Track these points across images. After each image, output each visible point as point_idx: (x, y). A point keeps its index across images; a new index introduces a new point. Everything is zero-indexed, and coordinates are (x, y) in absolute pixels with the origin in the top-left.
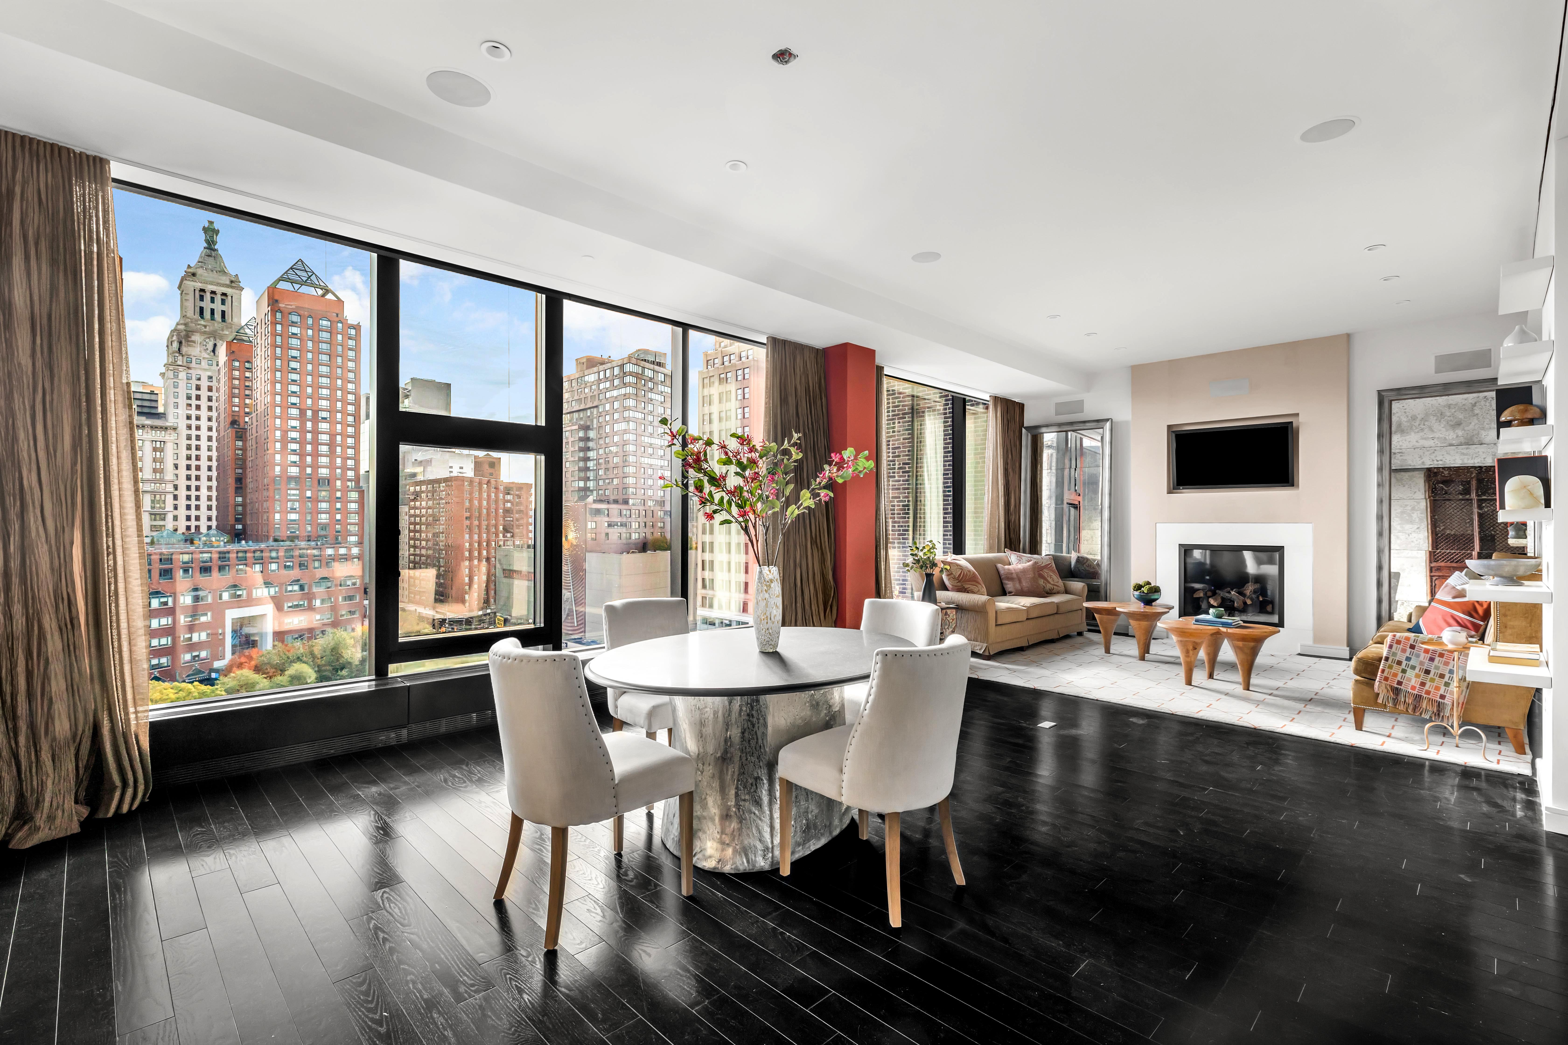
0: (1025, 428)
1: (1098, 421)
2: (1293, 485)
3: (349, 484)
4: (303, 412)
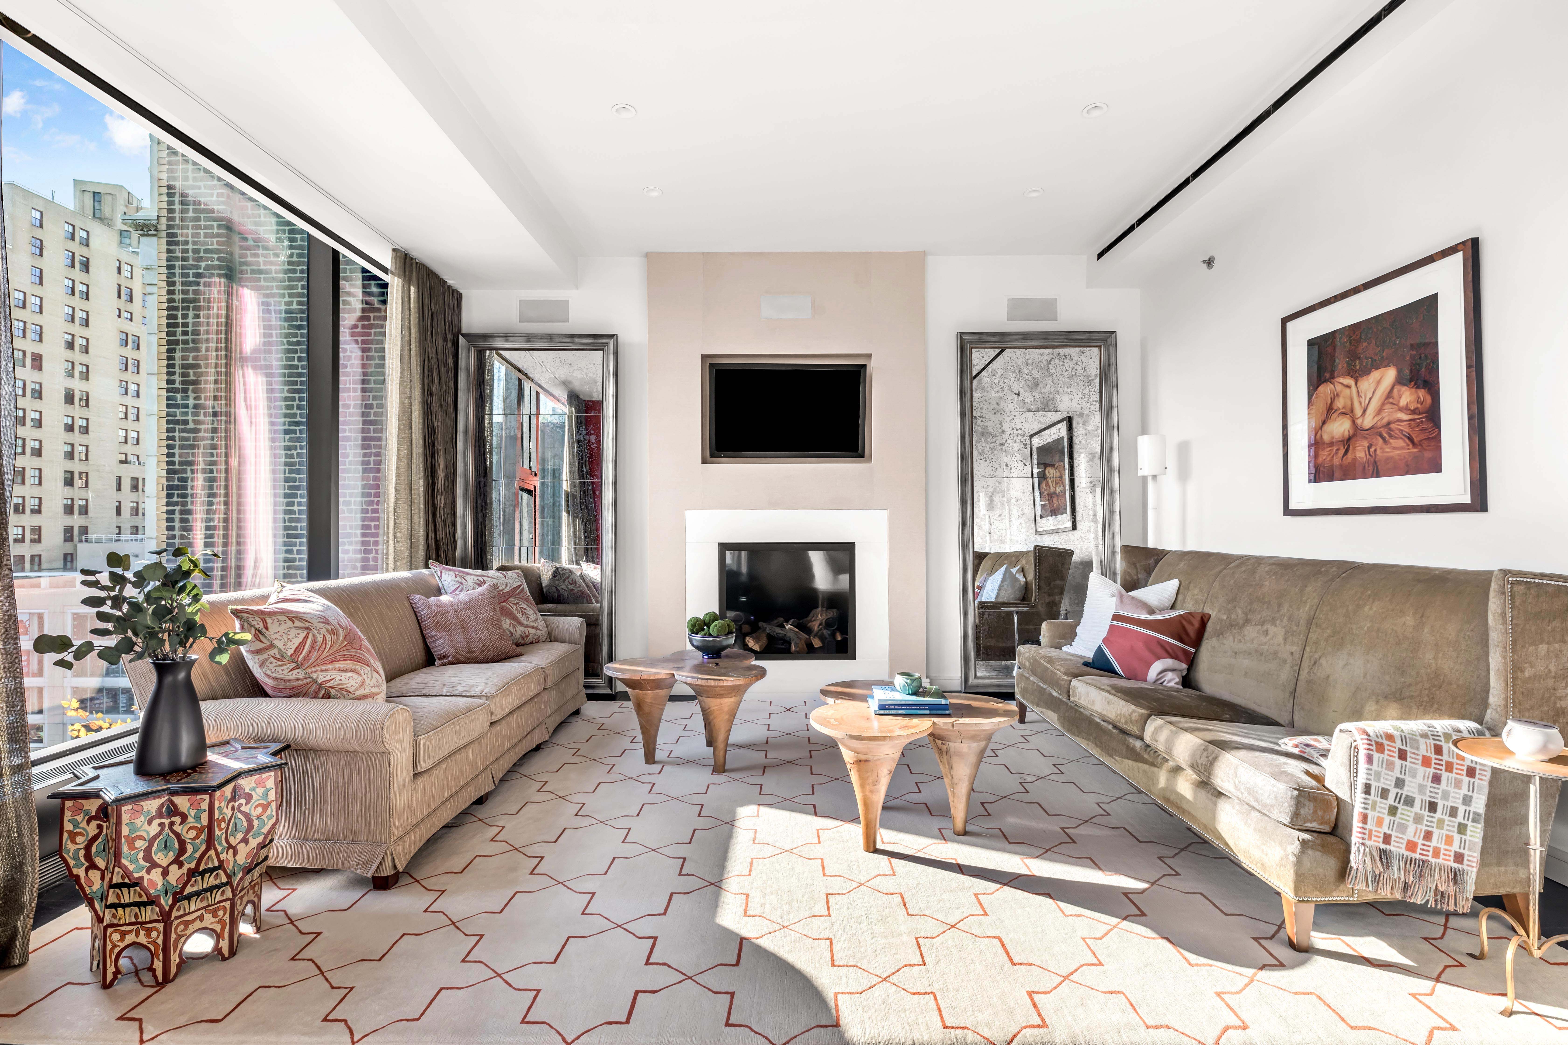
0: (463, 335)
1: (595, 336)
2: (862, 456)
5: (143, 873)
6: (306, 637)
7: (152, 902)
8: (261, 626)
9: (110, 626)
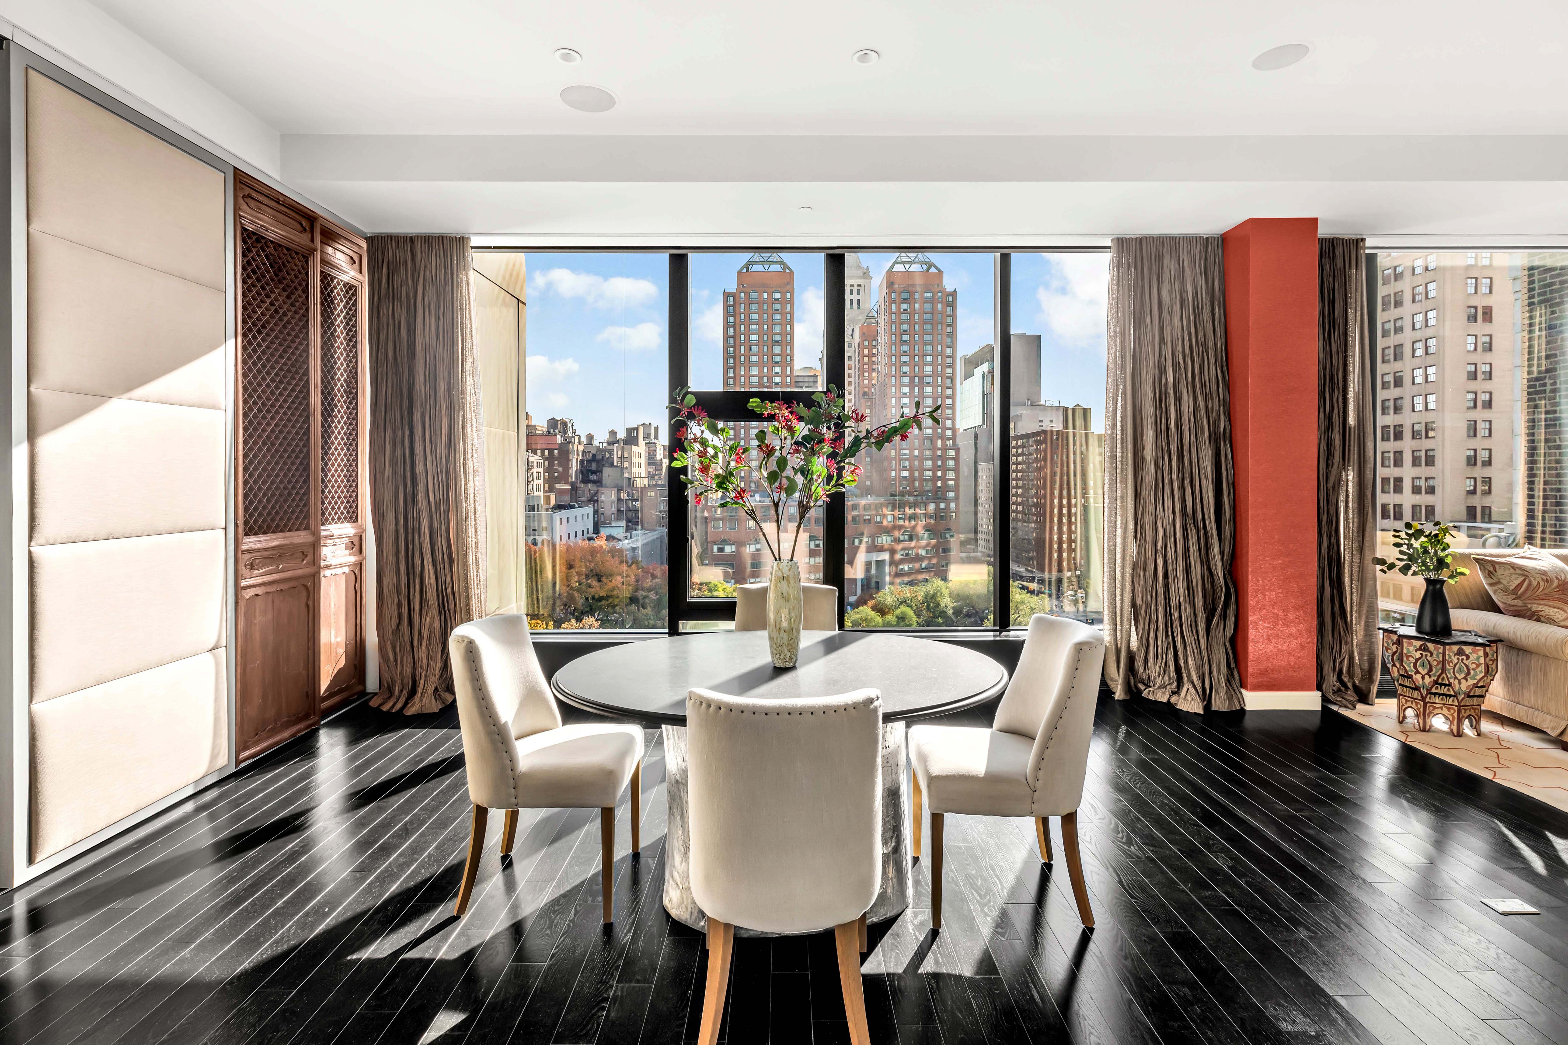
3: (948, 443)
4: (912, 380)
5: (1413, 673)
6: (1524, 581)
7: (1417, 689)
8: (1492, 569)
9: (1405, 557)
